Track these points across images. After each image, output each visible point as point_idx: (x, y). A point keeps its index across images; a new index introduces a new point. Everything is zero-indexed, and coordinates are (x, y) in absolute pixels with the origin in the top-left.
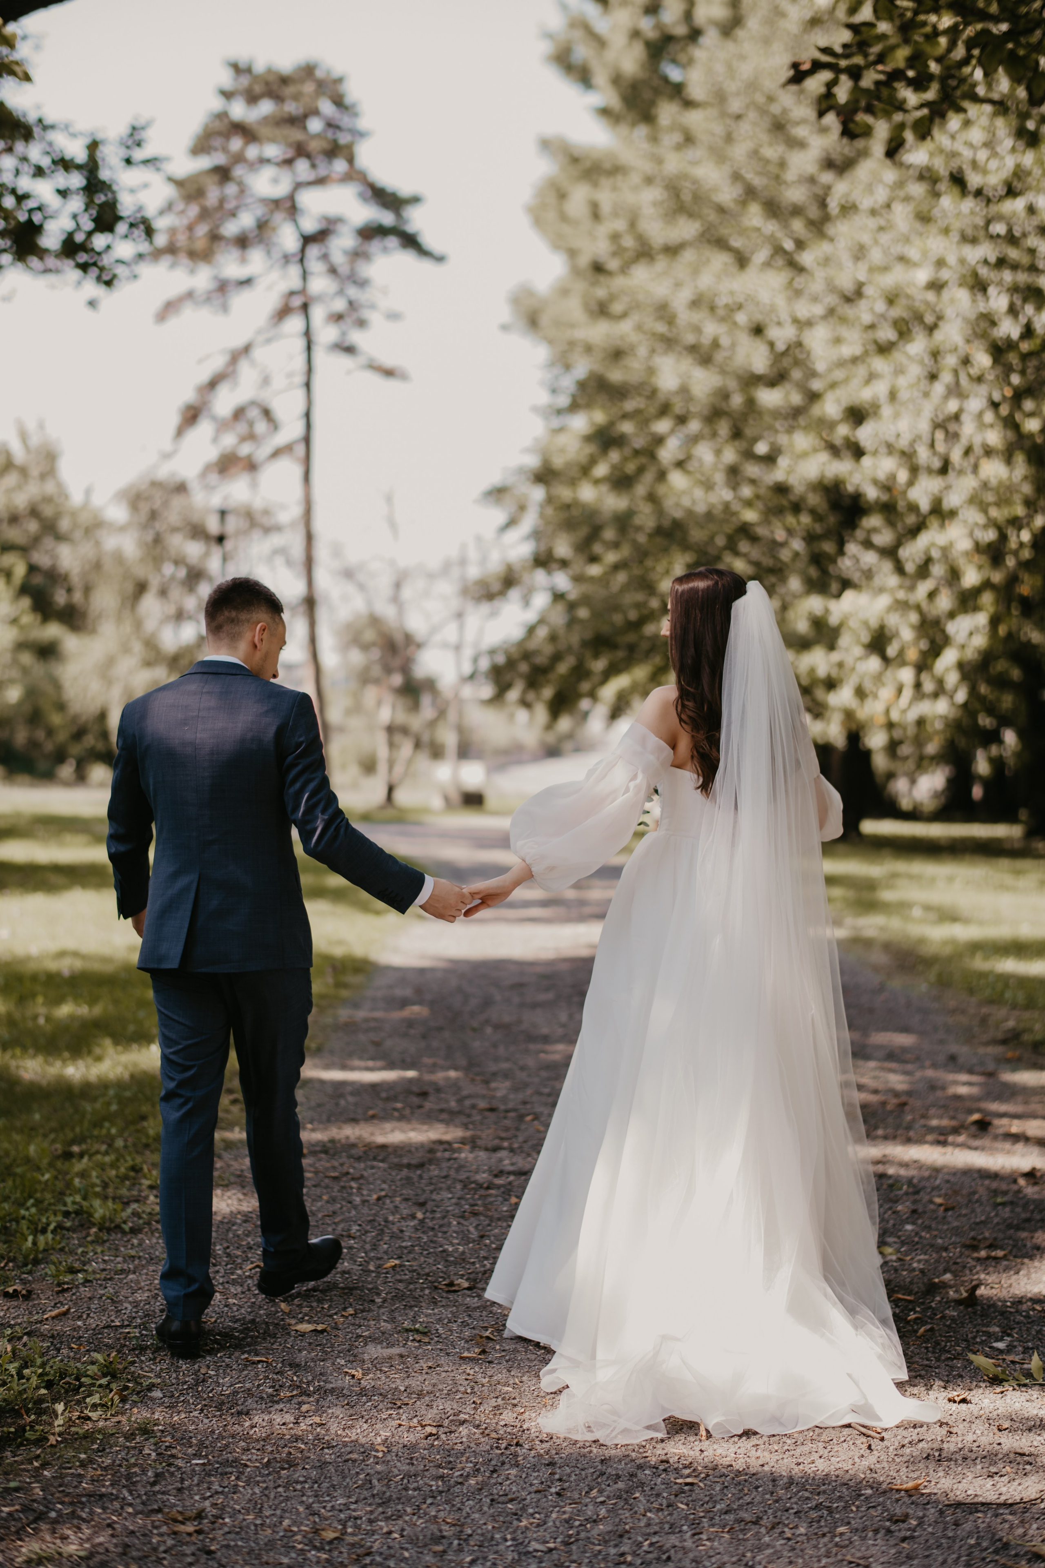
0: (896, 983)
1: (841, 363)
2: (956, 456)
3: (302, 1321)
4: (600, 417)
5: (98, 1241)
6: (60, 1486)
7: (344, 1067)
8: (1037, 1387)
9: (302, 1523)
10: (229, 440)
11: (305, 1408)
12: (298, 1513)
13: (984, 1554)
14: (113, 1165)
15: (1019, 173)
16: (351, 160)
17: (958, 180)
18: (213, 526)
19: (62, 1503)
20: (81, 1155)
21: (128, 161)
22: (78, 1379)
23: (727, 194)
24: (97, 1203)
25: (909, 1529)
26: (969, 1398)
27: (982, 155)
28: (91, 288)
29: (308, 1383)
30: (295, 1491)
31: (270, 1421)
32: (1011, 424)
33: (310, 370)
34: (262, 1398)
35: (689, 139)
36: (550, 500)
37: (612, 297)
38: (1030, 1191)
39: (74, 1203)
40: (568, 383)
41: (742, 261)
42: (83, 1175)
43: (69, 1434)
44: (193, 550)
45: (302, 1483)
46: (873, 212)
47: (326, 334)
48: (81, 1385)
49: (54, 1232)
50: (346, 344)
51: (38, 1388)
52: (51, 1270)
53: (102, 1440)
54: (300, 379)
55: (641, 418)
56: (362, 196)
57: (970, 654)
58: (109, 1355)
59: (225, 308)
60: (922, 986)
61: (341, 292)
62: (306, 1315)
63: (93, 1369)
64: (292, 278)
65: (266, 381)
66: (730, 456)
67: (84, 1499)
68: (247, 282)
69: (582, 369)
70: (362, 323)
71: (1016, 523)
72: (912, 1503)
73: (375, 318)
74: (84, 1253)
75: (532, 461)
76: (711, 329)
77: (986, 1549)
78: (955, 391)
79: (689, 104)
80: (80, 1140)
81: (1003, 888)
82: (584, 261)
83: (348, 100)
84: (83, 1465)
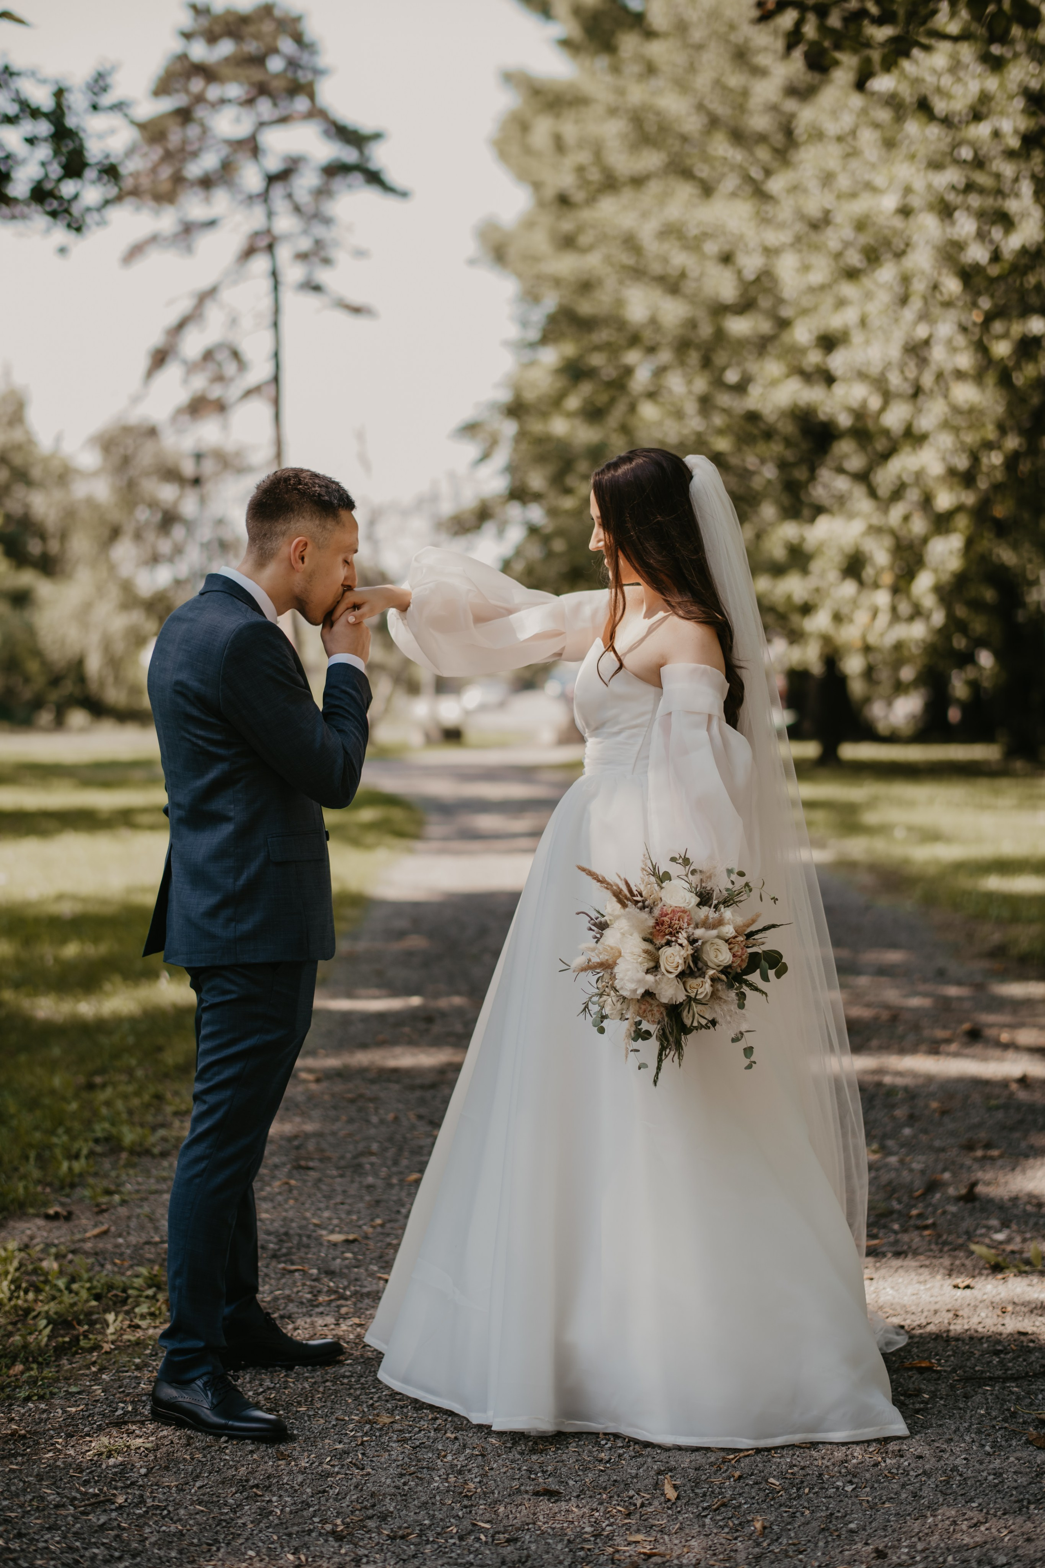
0: (884, 902)
1: (812, 290)
2: (927, 380)
3: (332, 1232)
4: (569, 349)
5: (129, 1165)
6: (120, 1387)
7: (350, 995)
8: (1036, 1274)
9: (351, 1413)
10: (199, 383)
11: (343, 1310)
12: (347, 1404)
13: (994, 1423)
14: (137, 1094)
15: (985, 98)
16: (312, 96)
17: (924, 106)
18: (188, 468)
19: (124, 1402)
20: (104, 1086)
21: (95, 107)
22: (124, 1291)
23: (693, 124)
24: (125, 1129)
25: (922, 1402)
26: (972, 1285)
27: (946, 81)
28: (60, 235)
29: (345, 1288)
30: (342, 1384)
31: (312, 1324)
32: (981, 348)
33: (277, 310)
34: (302, 1303)
35: (650, 69)
36: (522, 435)
37: (581, 229)
38: (1022, 1095)
39: (103, 1130)
40: (539, 315)
41: (707, 190)
42: (108, 1103)
43: (121, 1341)
44: (167, 493)
45: (348, 1377)
46: (840, 139)
47: (293, 273)
48: (128, 1297)
49: (87, 1157)
50: (313, 284)
51: (87, 1301)
52: (87, 1193)
53: (153, 1346)
54: (268, 319)
55: (612, 349)
56: (326, 133)
57: (945, 577)
58: (152, 1269)
59: (189, 249)
60: (908, 905)
61: (305, 232)
62: (336, 1226)
63: (138, 1282)
64: (256, 219)
65: (234, 321)
66: (701, 384)
67: (144, 1398)
68: (211, 224)
69: (550, 302)
70: (327, 261)
71: (989, 446)
72: (924, 1379)
73: (341, 257)
74: (118, 1177)
75: (504, 396)
76: (679, 259)
77: (995, 1418)
78: (924, 316)
79: (650, 34)
80: (102, 1071)
81: (982, 807)
82: (550, 192)
83: (309, 36)
84: (138, 1368)
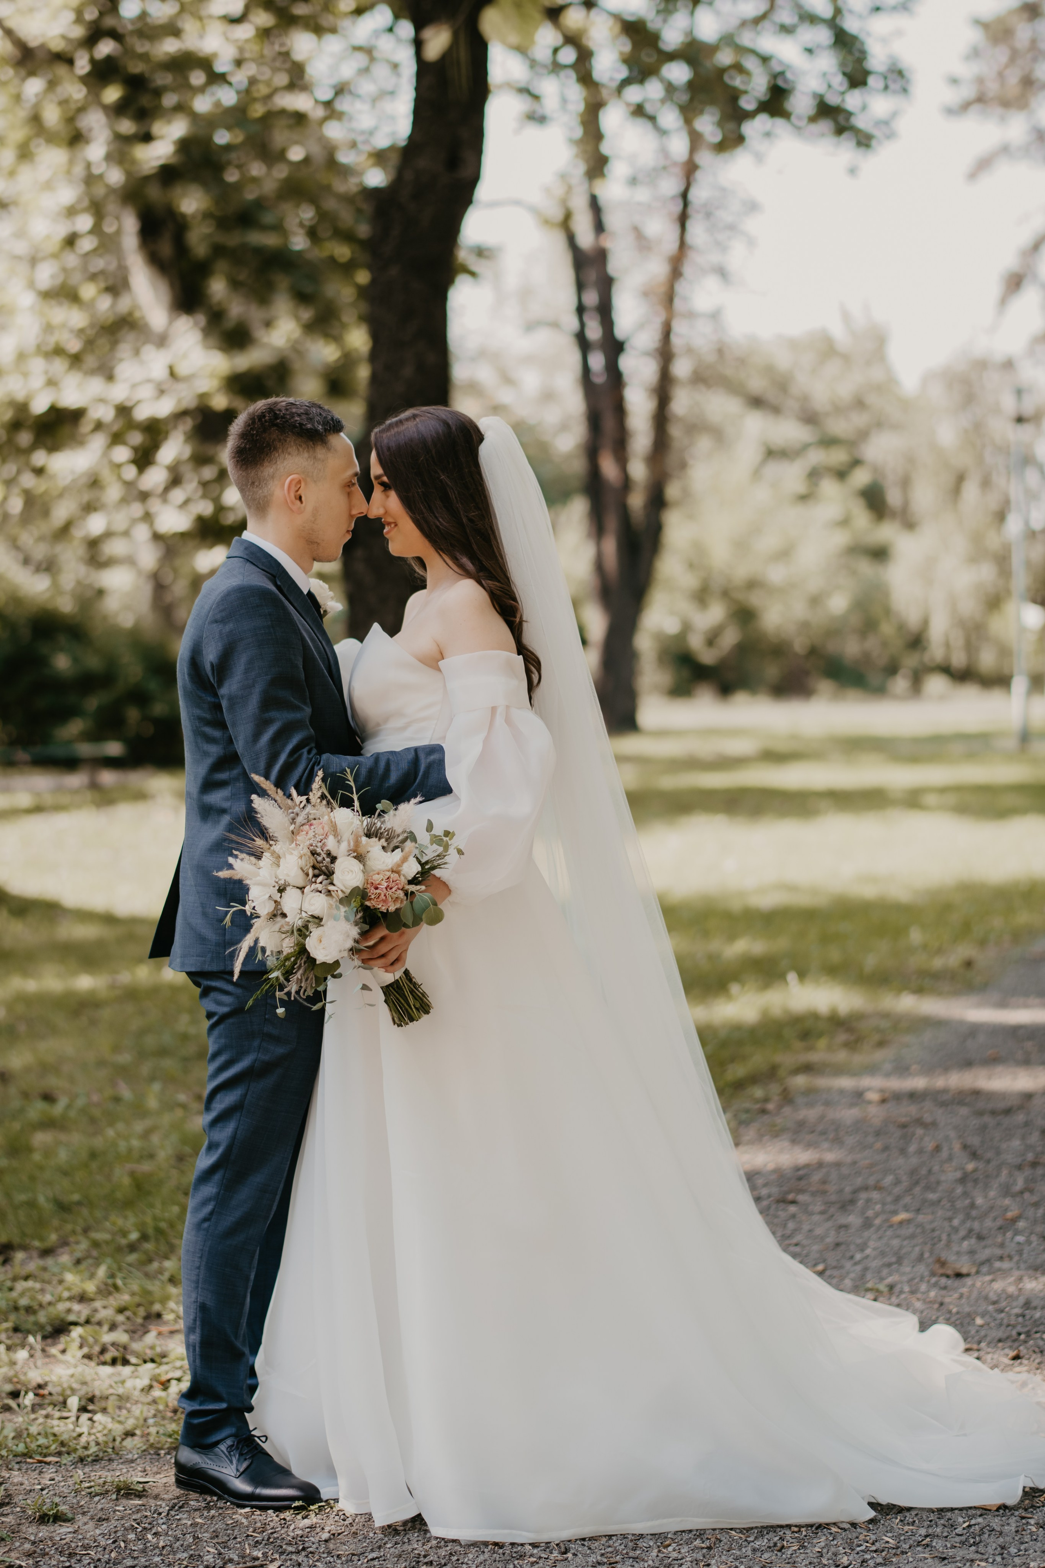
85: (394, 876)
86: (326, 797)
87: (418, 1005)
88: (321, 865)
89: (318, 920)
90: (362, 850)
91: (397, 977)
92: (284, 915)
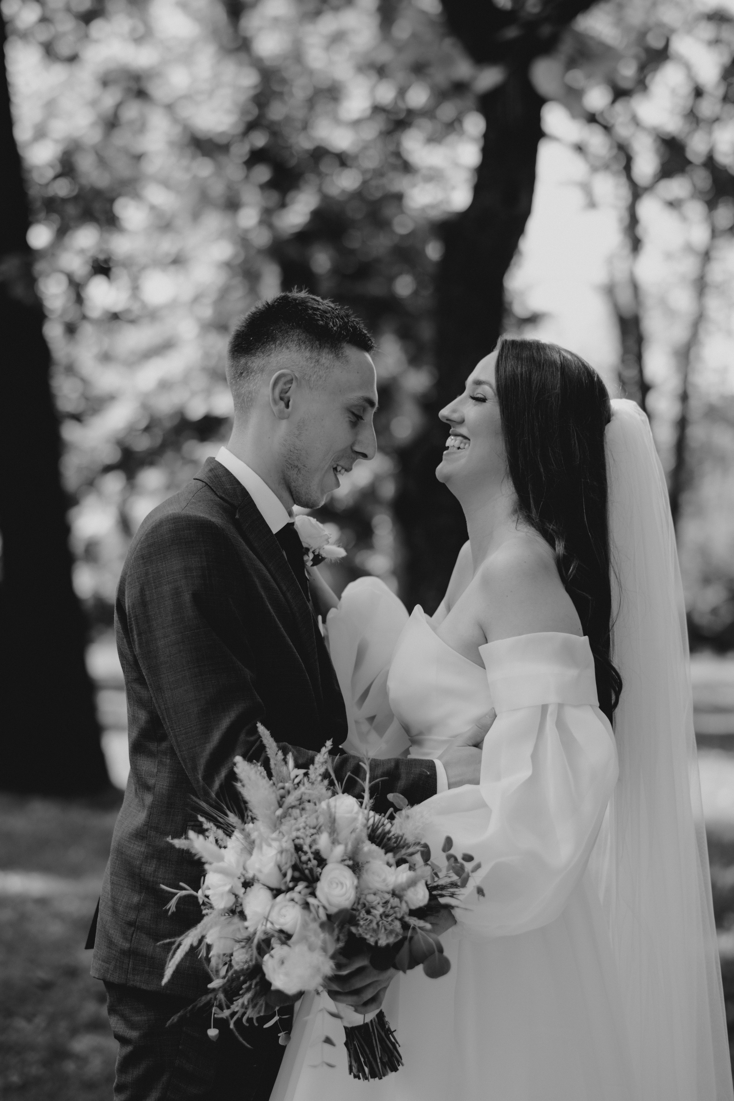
85: (395, 901)
86: (330, 776)
87: (385, 1059)
88: (305, 866)
89: (286, 937)
90: (361, 859)
91: (368, 1020)
92: (243, 916)
